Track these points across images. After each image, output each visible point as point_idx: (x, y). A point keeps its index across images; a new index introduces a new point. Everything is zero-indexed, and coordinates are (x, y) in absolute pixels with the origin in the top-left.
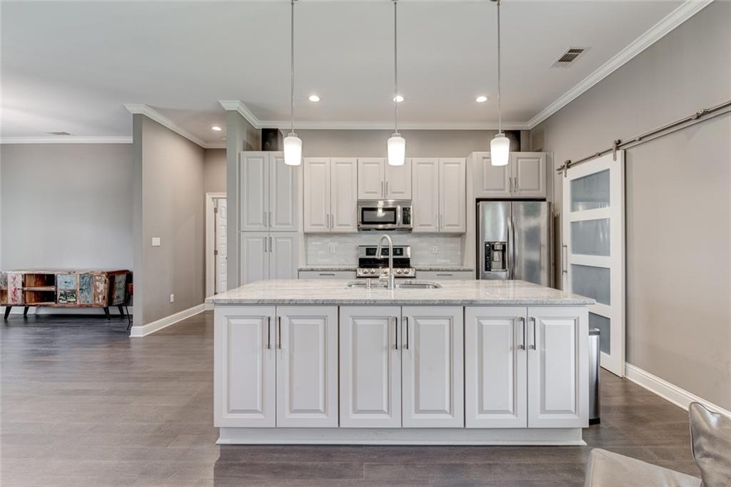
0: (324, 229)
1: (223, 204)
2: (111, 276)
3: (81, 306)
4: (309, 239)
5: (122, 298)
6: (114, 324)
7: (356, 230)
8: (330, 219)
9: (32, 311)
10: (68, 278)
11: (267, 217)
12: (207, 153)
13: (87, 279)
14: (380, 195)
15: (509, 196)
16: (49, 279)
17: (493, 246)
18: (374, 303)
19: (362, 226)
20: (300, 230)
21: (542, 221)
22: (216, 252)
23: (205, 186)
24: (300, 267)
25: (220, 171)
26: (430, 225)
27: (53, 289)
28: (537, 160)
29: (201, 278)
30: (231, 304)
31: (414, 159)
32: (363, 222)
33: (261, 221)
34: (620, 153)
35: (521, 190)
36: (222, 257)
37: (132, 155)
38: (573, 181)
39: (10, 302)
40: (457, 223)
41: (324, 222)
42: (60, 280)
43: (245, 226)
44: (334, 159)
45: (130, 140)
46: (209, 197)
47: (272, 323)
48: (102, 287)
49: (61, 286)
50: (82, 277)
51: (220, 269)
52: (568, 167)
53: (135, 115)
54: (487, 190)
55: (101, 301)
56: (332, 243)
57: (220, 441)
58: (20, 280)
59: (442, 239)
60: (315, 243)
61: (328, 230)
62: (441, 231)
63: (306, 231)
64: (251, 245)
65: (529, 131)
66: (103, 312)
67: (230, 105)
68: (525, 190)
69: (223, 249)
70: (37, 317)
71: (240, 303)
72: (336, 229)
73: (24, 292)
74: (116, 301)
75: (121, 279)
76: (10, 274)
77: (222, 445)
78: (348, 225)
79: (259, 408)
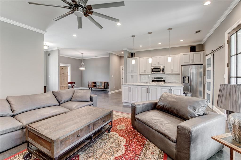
0: (144, 73)
1: (124, 68)
2: (105, 83)
3: (100, 88)
4: (141, 76)
5: (106, 87)
6: (105, 92)
7: (151, 74)
8: (145, 71)
9: (92, 89)
10: (98, 83)
11: (132, 71)
12: (121, 57)
13: (101, 83)
14: (157, 65)
15: (191, 64)
16: (95, 83)
17: (185, 77)
18: (144, 85)
19: (152, 72)
20: (139, 74)
21: (202, 70)
22: (122, 79)
23: (120, 64)
24: (138, 81)
25: (123, 61)
26: (170, 72)
27: (96, 85)
28: (200, 54)
29: (120, 86)
30: (124, 85)
31: (165, 56)
32: (153, 72)
33: (131, 72)
34: (212, 54)
35: (195, 62)
36: (124, 80)
37: (108, 59)
38: (207, 59)
39: (90, 87)
40: (177, 71)
41: (144, 72)
42: (97, 83)
43: (128, 73)
44: (146, 58)
45: (108, 56)
46: (121, 67)
47: (130, 88)
48: (103, 85)
49: (97, 84)
50: (100, 83)
51: (123, 82)
52: (207, 56)
53: (109, 53)
54: (184, 63)
55: (103, 88)
56: (146, 76)
57: (123, 104)
58: (91, 83)
59: (174, 75)
60: (142, 76)
61: (145, 74)
62: (173, 73)
63: (140, 74)
64: (129, 77)
65: (202, 44)
66: (103, 90)
67: (125, 49)
68: (196, 62)
69: (124, 78)
70: (93, 90)
71: (126, 85)
72: (147, 73)
73: (92, 85)
74: (105, 88)
75: (106, 83)
76: (90, 82)
77: (123, 105)
78: (149, 72)
79: (128, 100)
